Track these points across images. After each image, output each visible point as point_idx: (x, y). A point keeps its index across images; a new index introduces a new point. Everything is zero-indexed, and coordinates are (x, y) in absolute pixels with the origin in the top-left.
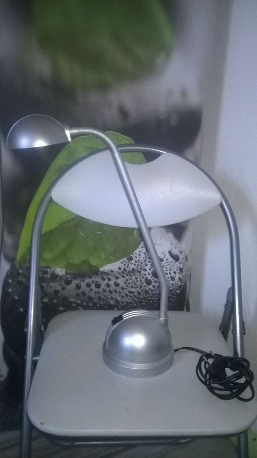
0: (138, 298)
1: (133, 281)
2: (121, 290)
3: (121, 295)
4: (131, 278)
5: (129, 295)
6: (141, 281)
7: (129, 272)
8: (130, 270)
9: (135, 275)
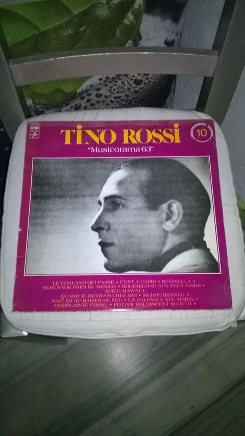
0: (126, 101)
1: (119, 87)
2: (104, 99)
3: (105, 103)
4: (117, 83)
5: (115, 101)
6: (129, 83)
7: (113, 78)
8: (115, 76)
9: (121, 79)
